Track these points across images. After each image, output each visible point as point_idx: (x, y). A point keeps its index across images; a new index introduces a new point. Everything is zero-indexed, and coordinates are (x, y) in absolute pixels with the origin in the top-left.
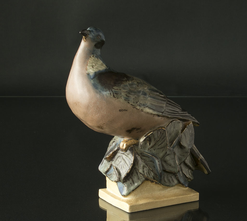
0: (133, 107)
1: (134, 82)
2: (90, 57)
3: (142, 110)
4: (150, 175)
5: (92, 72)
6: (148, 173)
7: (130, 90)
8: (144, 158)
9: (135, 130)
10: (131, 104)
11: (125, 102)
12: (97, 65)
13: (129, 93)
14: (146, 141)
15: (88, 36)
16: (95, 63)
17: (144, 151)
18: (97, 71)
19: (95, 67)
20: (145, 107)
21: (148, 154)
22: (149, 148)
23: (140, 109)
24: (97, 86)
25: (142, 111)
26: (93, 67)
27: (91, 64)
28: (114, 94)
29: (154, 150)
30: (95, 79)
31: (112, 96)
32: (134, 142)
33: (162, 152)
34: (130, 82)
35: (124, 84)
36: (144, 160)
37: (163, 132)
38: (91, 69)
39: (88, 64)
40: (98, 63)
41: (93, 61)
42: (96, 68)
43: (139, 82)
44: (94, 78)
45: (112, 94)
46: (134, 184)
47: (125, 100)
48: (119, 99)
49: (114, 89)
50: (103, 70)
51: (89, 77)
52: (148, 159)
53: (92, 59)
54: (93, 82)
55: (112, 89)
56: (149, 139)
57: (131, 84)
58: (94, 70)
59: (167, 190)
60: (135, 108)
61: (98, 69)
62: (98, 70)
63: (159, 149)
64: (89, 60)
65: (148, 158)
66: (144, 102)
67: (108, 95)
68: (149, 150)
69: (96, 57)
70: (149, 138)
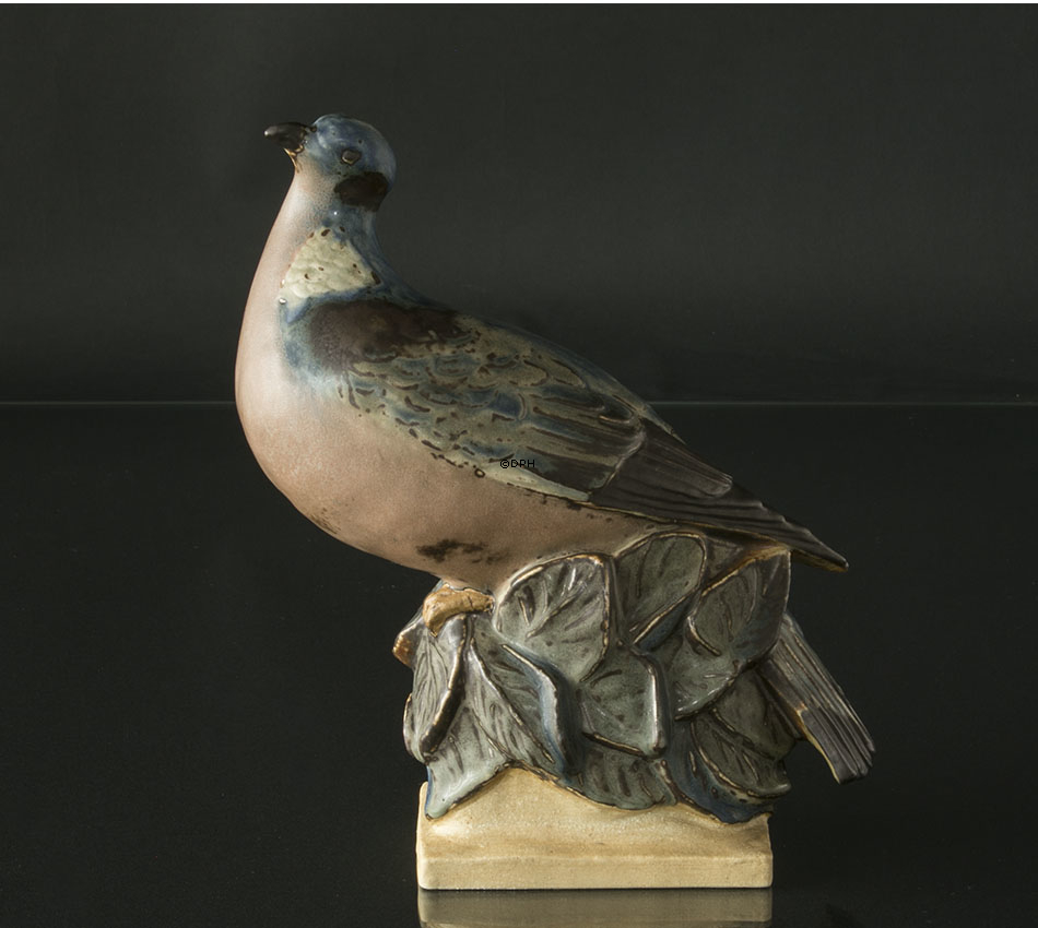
0: (433, 454)
1: (473, 351)
2: (312, 235)
3: (478, 470)
4: (516, 746)
5: (297, 297)
6: (511, 734)
7: (434, 382)
8: (500, 670)
9: (460, 550)
10: (425, 443)
11: (398, 429)
12: (327, 270)
13: (425, 396)
14: (516, 602)
15: (303, 150)
16: (320, 262)
17: (512, 642)
18: (316, 296)
19: (314, 279)
20: (495, 458)
21: (523, 659)
22: (529, 635)
23: (466, 463)
24: (299, 353)
25: (479, 476)
26: (306, 276)
27: (304, 266)
28: (354, 393)
29: (549, 644)
30: (301, 324)
31: (345, 400)
32: (471, 602)
33: (583, 656)
34: (448, 352)
35: (409, 356)
36: (497, 682)
37: (591, 576)
38: (298, 282)
39: (293, 265)
40: (335, 262)
41: (317, 254)
42: (320, 282)
43: (499, 352)
44: (297, 319)
45: (345, 392)
46: (463, 772)
47: (397, 420)
48: (372, 415)
49: (355, 370)
50: (347, 292)
51: (283, 314)
52: (516, 677)
53: (315, 245)
54: (289, 338)
55: (350, 372)
56: (525, 597)
57: (449, 357)
58: (307, 290)
59: (624, 823)
60: (441, 456)
61: (326, 286)
62: (326, 291)
63: (567, 641)
64: (303, 248)
65: (515, 673)
66: (494, 439)
67: (329, 393)
68: (529, 643)
69: (337, 236)
70: (524, 591)
